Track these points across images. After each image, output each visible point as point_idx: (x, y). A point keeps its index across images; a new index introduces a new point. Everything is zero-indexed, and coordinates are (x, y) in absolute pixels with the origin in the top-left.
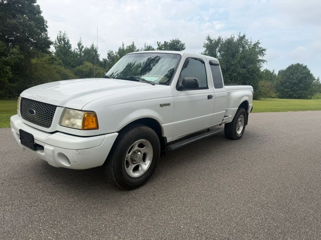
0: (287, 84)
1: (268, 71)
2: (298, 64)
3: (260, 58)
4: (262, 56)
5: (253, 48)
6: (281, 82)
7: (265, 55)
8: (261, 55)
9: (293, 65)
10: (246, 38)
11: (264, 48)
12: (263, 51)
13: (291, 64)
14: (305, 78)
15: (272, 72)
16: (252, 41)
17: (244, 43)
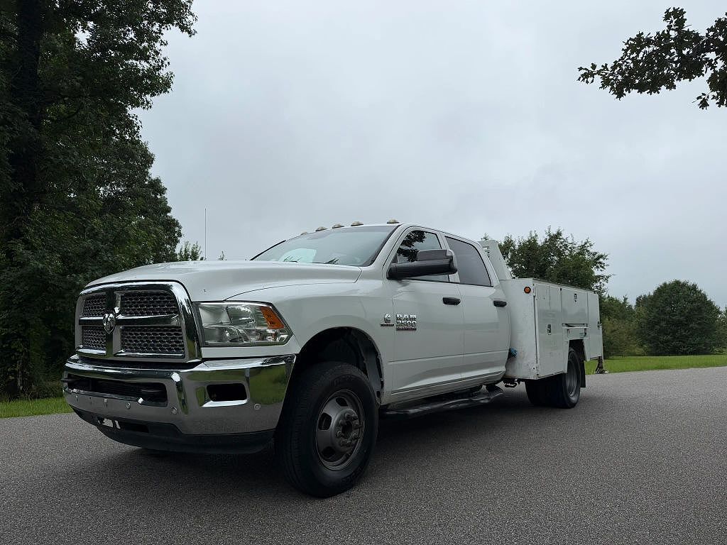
0: (663, 324)
1: (612, 299)
2: (677, 283)
3: (597, 272)
4: (601, 269)
5: (579, 254)
6: (649, 323)
7: (605, 267)
8: (597, 267)
9: (665, 284)
10: (564, 236)
11: (601, 253)
12: (601, 260)
13: (661, 284)
14: (699, 309)
15: (622, 300)
16: (576, 241)
17: (561, 247)
